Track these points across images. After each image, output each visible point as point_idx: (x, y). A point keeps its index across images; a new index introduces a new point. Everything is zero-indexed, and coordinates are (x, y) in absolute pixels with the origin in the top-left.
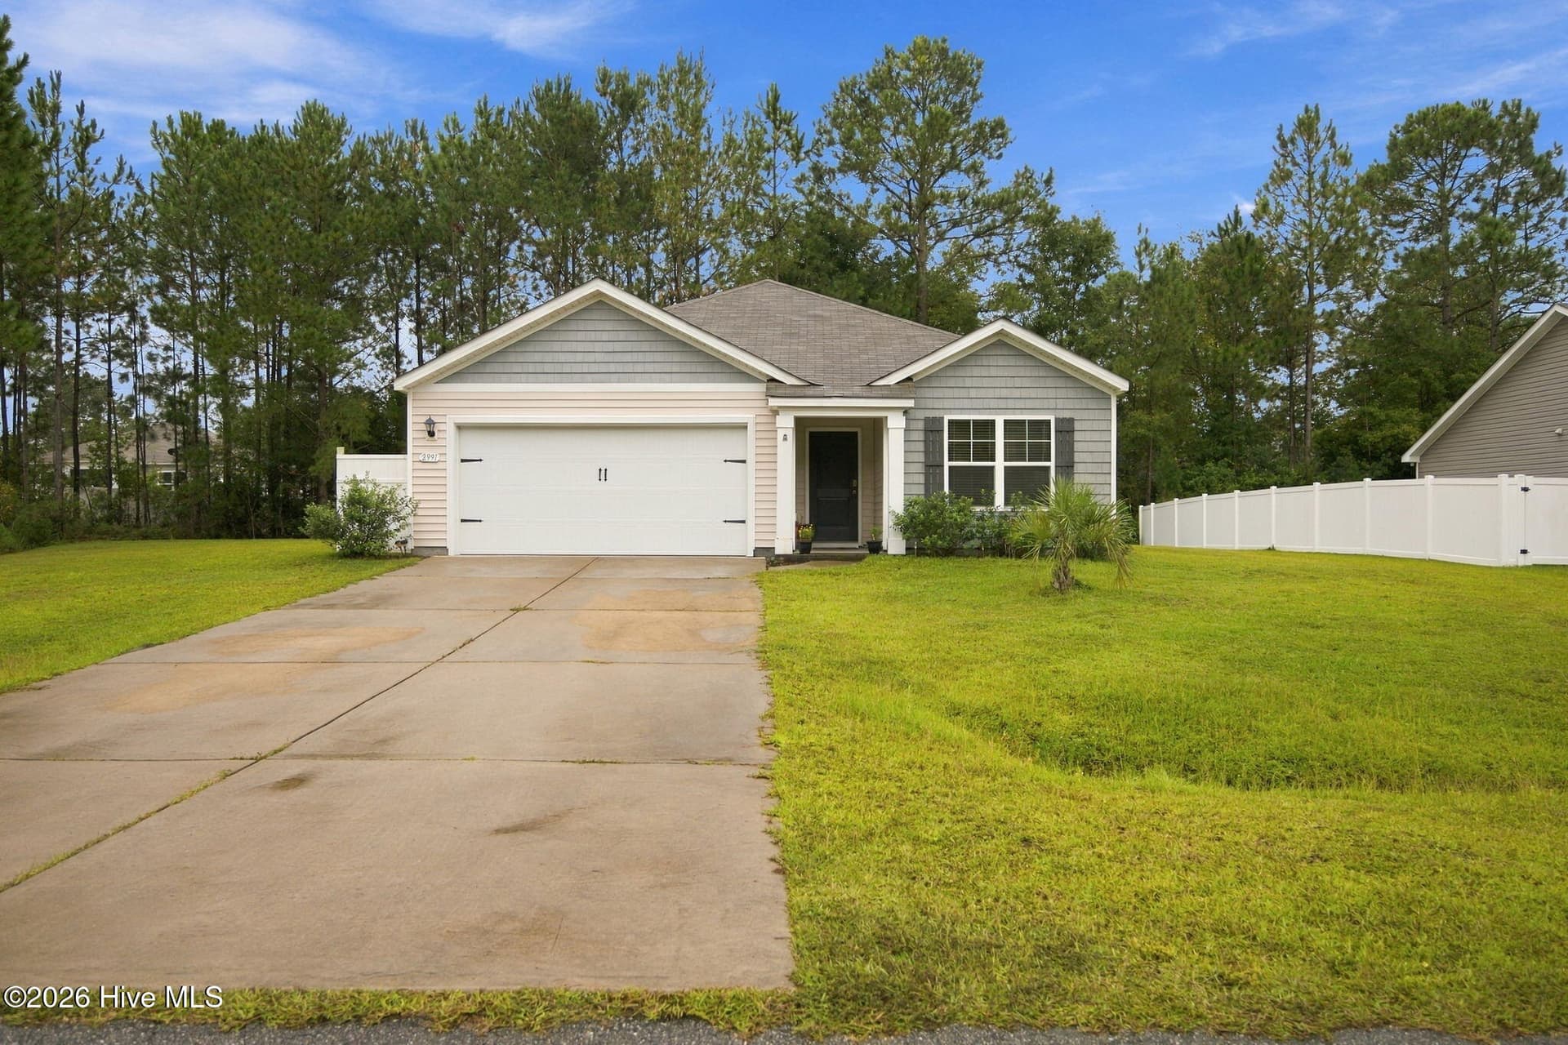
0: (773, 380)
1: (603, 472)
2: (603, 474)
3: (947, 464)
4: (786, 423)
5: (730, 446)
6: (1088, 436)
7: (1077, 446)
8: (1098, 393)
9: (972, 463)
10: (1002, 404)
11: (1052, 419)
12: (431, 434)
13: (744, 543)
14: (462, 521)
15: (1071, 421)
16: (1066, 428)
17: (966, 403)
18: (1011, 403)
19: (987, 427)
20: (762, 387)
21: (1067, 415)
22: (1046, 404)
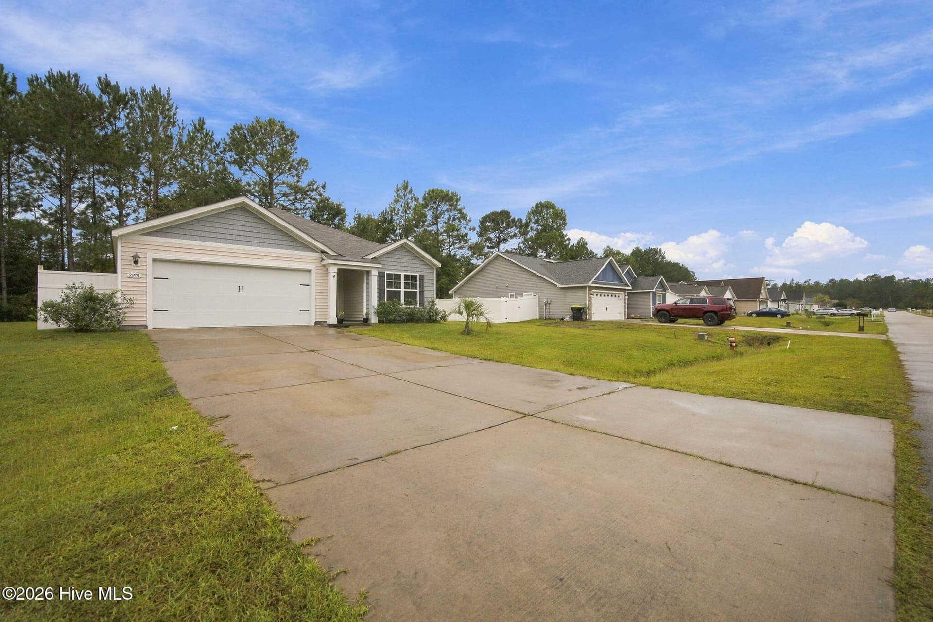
0: (323, 252)
1: (241, 287)
2: (240, 288)
3: (386, 289)
4: (333, 271)
5: (303, 278)
6: (428, 281)
7: (425, 285)
8: (431, 266)
9: (394, 289)
10: (403, 268)
11: (418, 275)
12: (136, 263)
13: (309, 319)
14: (154, 310)
15: (423, 276)
16: (422, 278)
17: (392, 267)
18: (406, 269)
19: (398, 277)
20: (317, 255)
21: (422, 274)
22: (416, 269)
